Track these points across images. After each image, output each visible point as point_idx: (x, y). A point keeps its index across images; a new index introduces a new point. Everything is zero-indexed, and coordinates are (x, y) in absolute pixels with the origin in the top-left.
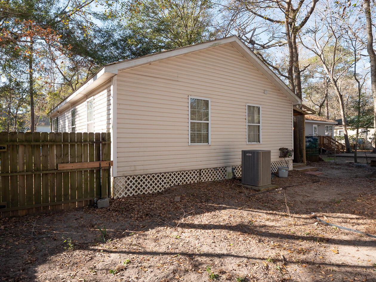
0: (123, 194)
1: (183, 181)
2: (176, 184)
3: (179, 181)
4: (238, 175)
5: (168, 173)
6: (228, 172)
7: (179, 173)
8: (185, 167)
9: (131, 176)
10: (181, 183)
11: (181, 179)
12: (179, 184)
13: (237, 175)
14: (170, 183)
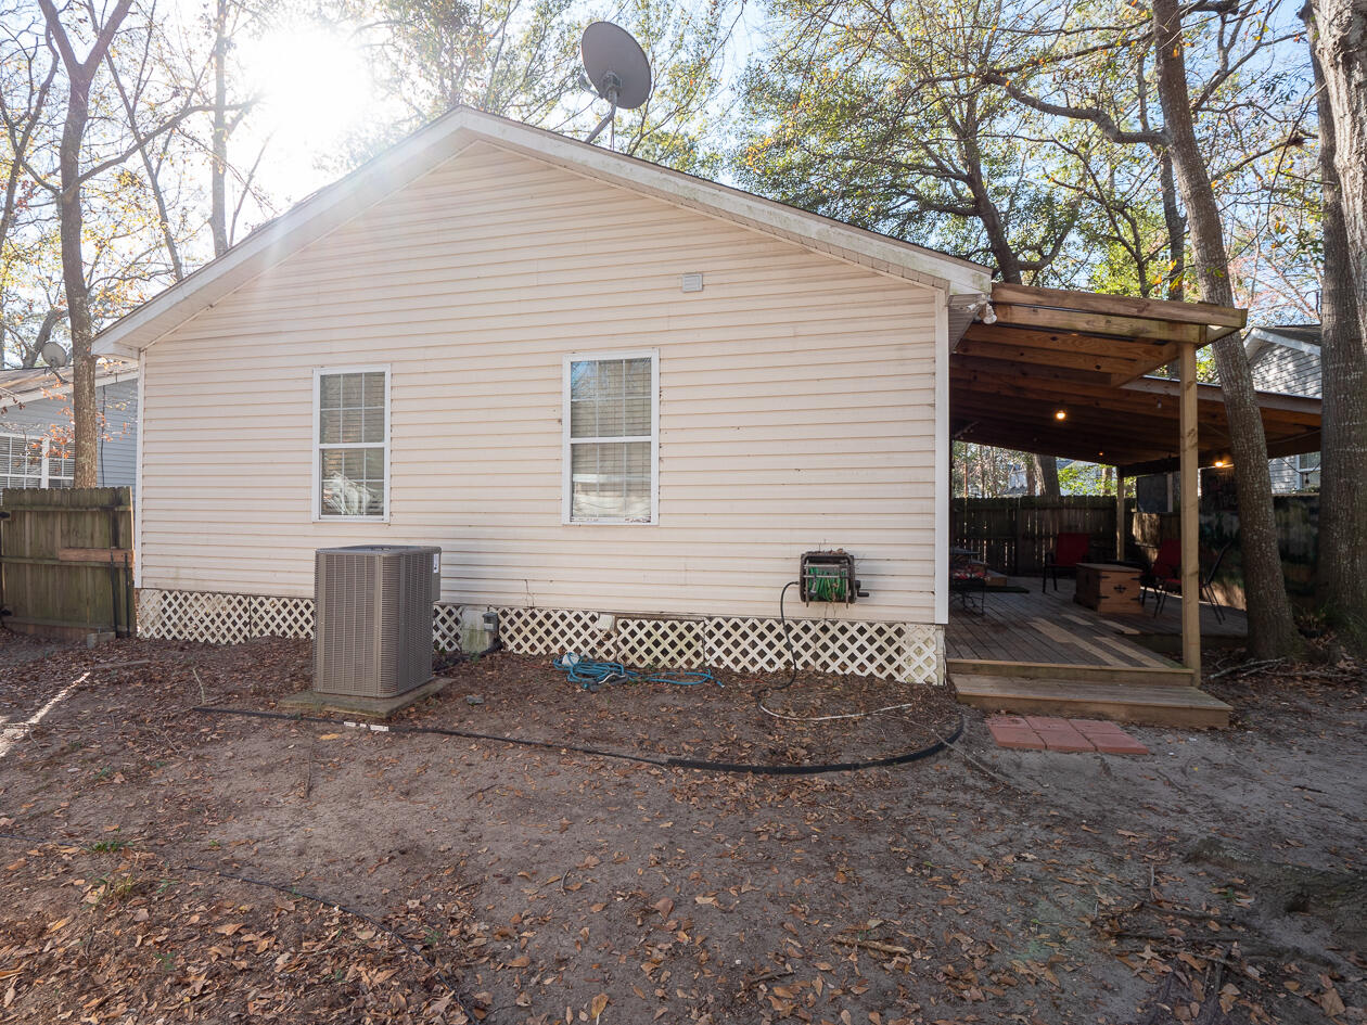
0: (153, 631)
1: (296, 628)
2: (279, 633)
3: (284, 627)
4: (519, 647)
5: (256, 597)
6: (467, 626)
7: (288, 602)
8: (302, 588)
9: (171, 592)
10: (290, 634)
11: (290, 620)
12: (284, 633)
13: (511, 646)
14: (261, 625)
